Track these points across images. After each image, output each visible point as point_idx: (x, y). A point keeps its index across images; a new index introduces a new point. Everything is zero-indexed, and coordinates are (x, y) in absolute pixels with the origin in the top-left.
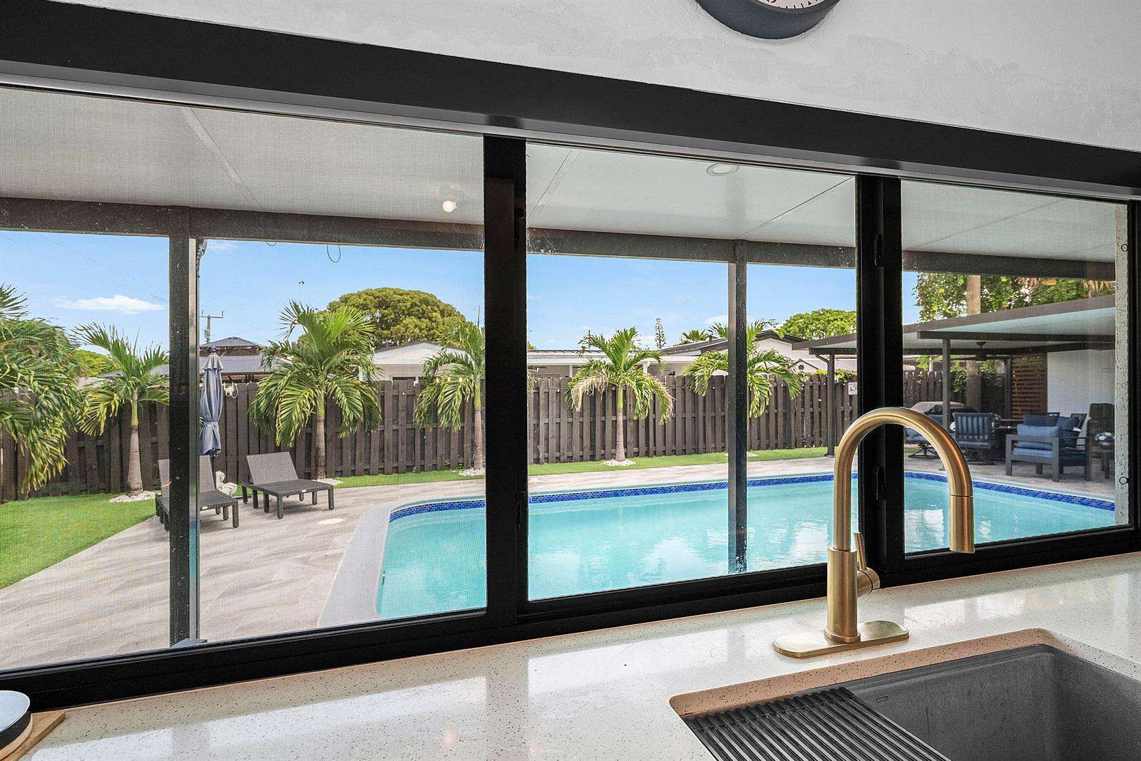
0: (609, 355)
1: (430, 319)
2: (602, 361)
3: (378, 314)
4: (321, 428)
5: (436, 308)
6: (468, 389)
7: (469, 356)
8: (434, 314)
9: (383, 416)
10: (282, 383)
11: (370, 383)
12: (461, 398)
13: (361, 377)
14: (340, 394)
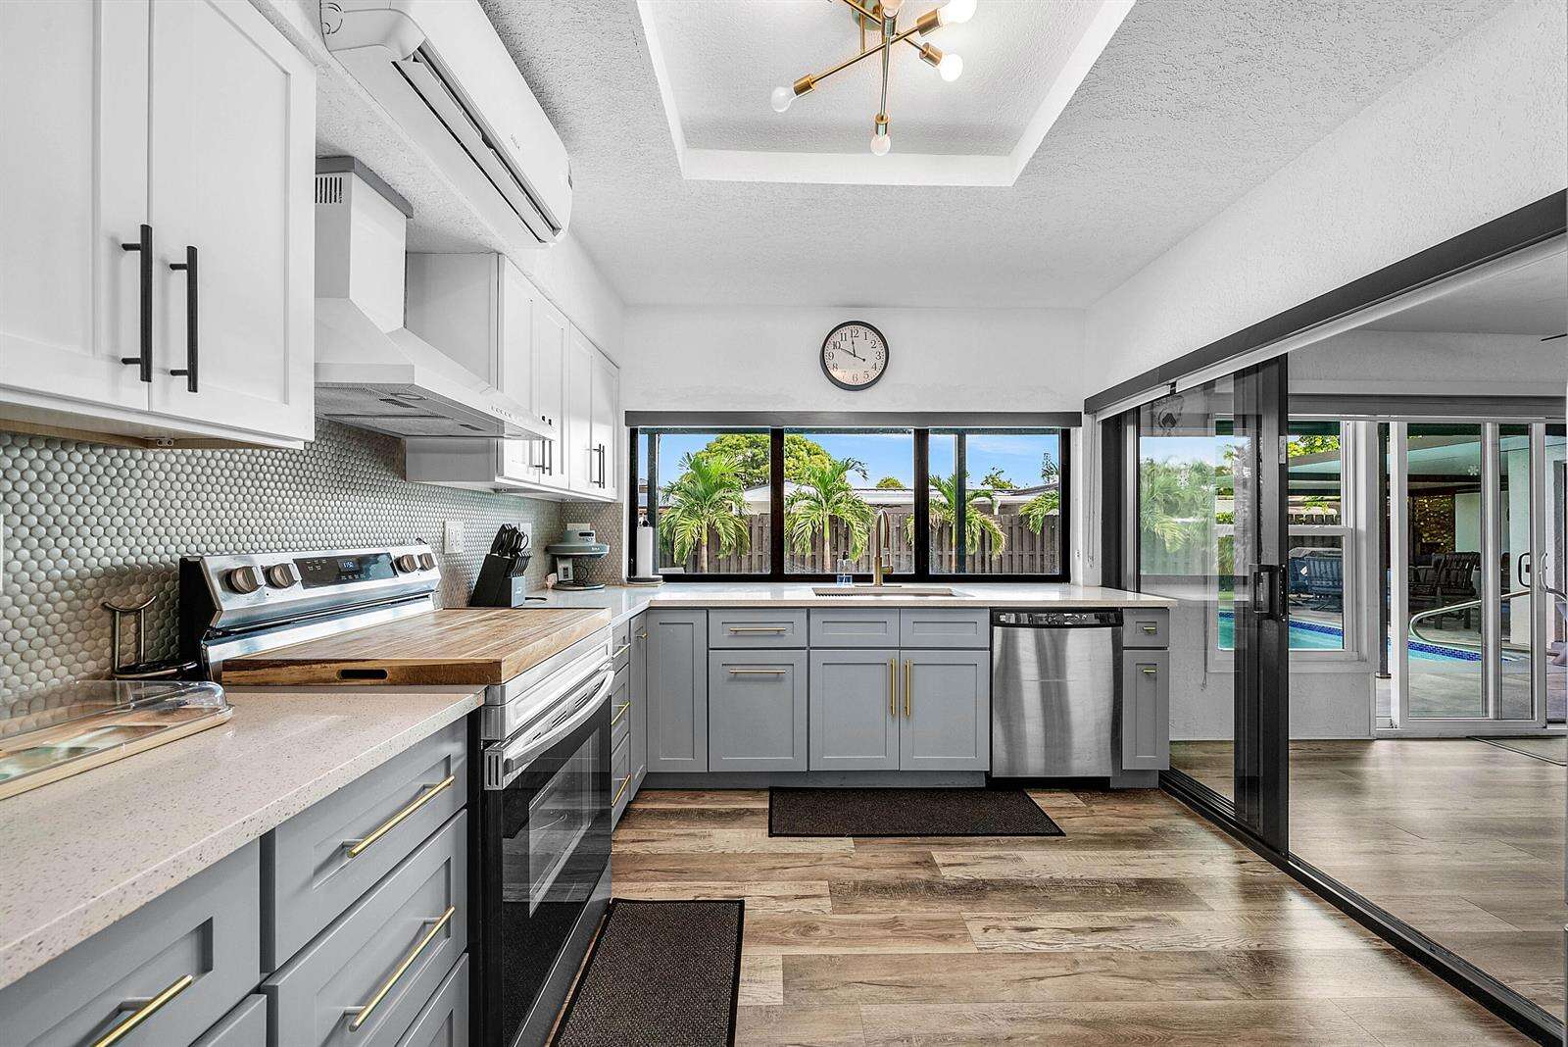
0: (944, 493)
1: (797, 458)
2: (937, 500)
3: (749, 454)
4: (705, 551)
5: (802, 447)
6: (817, 523)
7: (820, 496)
8: (801, 453)
9: (751, 544)
10: (678, 514)
11: (741, 516)
12: (811, 529)
13: (734, 512)
14: (718, 525)
